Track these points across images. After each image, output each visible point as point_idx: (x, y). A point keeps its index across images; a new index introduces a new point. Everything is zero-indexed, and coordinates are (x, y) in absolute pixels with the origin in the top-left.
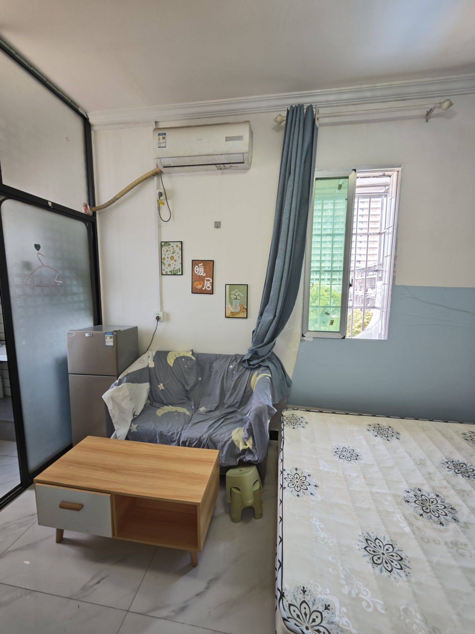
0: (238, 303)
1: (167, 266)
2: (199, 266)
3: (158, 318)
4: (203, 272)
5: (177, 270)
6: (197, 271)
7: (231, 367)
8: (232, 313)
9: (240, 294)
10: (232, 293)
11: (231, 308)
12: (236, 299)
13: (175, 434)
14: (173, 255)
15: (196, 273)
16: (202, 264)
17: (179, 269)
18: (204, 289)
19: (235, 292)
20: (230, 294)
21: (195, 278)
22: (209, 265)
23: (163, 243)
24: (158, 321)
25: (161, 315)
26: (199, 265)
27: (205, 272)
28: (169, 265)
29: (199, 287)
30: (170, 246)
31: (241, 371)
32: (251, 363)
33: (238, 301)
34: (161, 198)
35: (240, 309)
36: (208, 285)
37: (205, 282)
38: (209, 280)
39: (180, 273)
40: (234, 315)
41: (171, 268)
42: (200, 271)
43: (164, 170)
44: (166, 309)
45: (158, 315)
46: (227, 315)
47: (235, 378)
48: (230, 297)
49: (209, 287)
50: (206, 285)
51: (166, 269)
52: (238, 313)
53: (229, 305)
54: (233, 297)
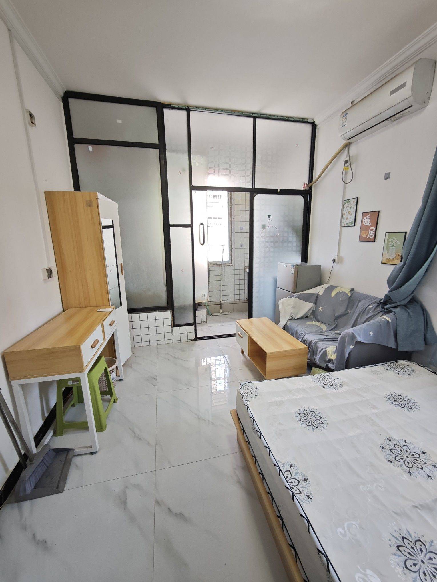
0: (394, 251)
1: (345, 220)
2: (366, 217)
3: (334, 261)
4: (369, 222)
5: (351, 222)
6: (364, 221)
7: (371, 307)
8: (387, 259)
9: (397, 241)
10: (390, 240)
11: (387, 255)
12: (393, 246)
13: (303, 334)
14: (350, 210)
15: (364, 223)
16: (369, 215)
17: (353, 221)
18: (368, 237)
19: (392, 239)
20: (388, 242)
21: (364, 229)
22: (376, 215)
23: (345, 201)
24: (333, 263)
25: (336, 259)
26: (367, 216)
27: (370, 222)
28: (347, 218)
29: (365, 236)
30: (349, 203)
31: (375, 312)
32: (386, 307)
33: (395, 248)
34: (346, 165)
35: (395, 256)
36: (372, 233)
37: (370, 231)
38: (373, 229)
39: (353, 225)
40: (389, 262)
41: (347, 221)
42: (367, 221)
43: (351, 141)
44: (342, 254)
45: (334, 258)
46: (383, 262)
47: (369, 316)
48: (388, 244)
49: (372, 236)
50: (370, 234)
51: (345, 223)
52: (393, 260)
53: (386, 253)
54: (391, 244)
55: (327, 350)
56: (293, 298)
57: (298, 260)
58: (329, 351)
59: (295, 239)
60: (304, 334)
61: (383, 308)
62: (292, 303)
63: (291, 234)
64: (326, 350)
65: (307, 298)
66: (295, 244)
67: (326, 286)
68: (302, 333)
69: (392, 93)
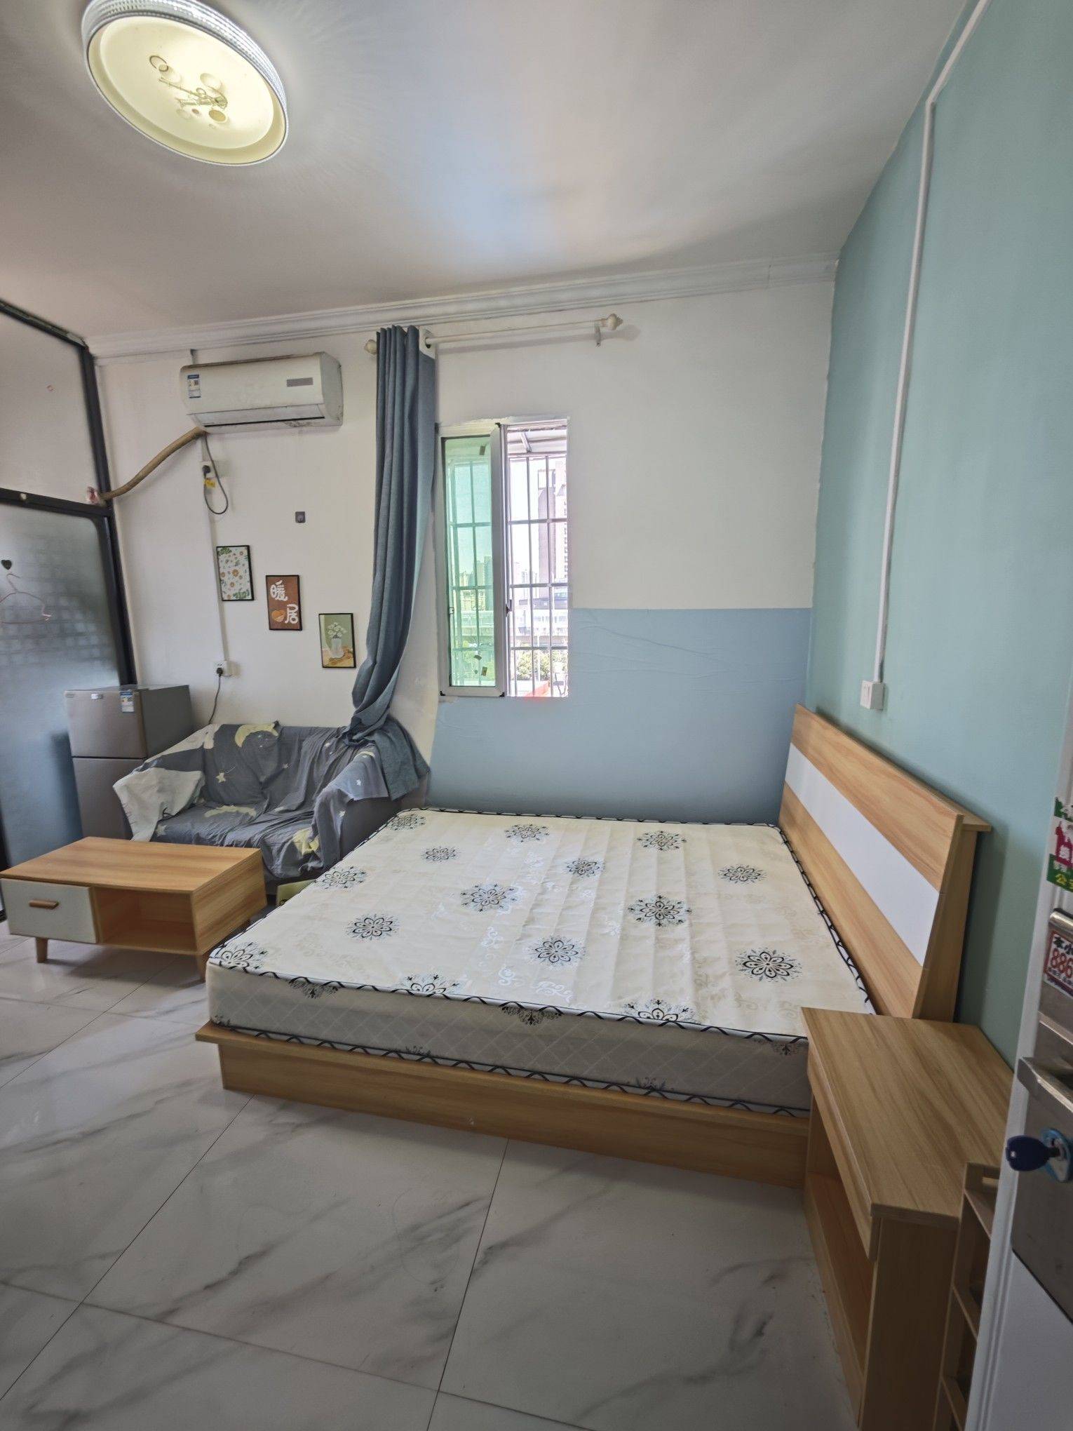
0: (340, 645)
1: (228, 586)
2: (276, 586)
3: (220, 672)
4: (284, 595)
5: (244, 592)
6: (274, 593)
7: (327, 745)
8: (331, 660)
9: (342, 629)
10: (329, 627)
11: (330, 653)
12: (336, 637)
14: (237, 568)
15: (273, 596)
16: (281, 582)
17: (247, 590)
18: (286, 622)
19: (333, 626)
20: (327, 630)
21: (273, 605)
22: (293, 583)
23: (219, 549)
24: (220, 676)
25: (224, 667)
26: (278, 583)
27: (286, 594)
28: (232, 584)
29: (280, 619)
30: (231, 554)
31: (340, 751)
32: (355, 738)
33: (340, 640)
34: (209, 475)
35: (343, 653)
36: (292, 616)
37: (288, 611)
38: (294, 608)
39: (250, 597)
40: (335, 663)
41: (235, 590)
42: (279, 592)
43: (208, 430)
44: (234, 657)
45: (219, 667)
46: (325, 664)
47: (331, 761)
48: (327, 634)
49: (294, 620)
50: (290, 616)
51: (229, 592)
52: (341, 660)
53: (326, 648)
54: (332, 634)
55: (295, 841)
56: (151, 770)
57: (110, 680)
58: (299, 841)
59: (92, 628)
60: (221, 836)
61: (351, 740)
62: (154, 782)
63: (79, 616)
64: (292, 845)
65: (181, 763)
66: (94, 640)
67: (215, 728)
68: (214, 837)
69: (291, 383)
